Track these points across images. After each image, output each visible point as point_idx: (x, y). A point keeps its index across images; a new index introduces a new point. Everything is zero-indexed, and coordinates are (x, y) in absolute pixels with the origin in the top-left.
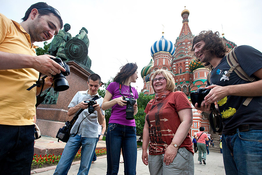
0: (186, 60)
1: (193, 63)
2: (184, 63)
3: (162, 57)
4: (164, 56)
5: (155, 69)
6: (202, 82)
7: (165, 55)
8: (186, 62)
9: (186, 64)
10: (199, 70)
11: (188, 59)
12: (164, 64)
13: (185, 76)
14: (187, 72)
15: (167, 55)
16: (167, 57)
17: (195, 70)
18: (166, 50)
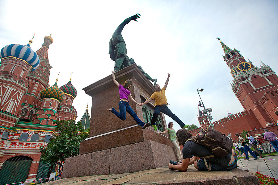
0: (37, 83)
1: (50, 91)
2: (33, 84)
3: (22, 67)
4: (25, 68)
5: (6, 75)
6: (54, 112)
7: (27, 67)
8: (36, 84)
9: (35, 86)
10: (53, 99)
11: (39, 82)
12: (21, 75)
13: (28, 97)
14: (33, 95)
15: (29, 69)
16: (28, 70)
17: (48, 98)
18: (30, 62)
